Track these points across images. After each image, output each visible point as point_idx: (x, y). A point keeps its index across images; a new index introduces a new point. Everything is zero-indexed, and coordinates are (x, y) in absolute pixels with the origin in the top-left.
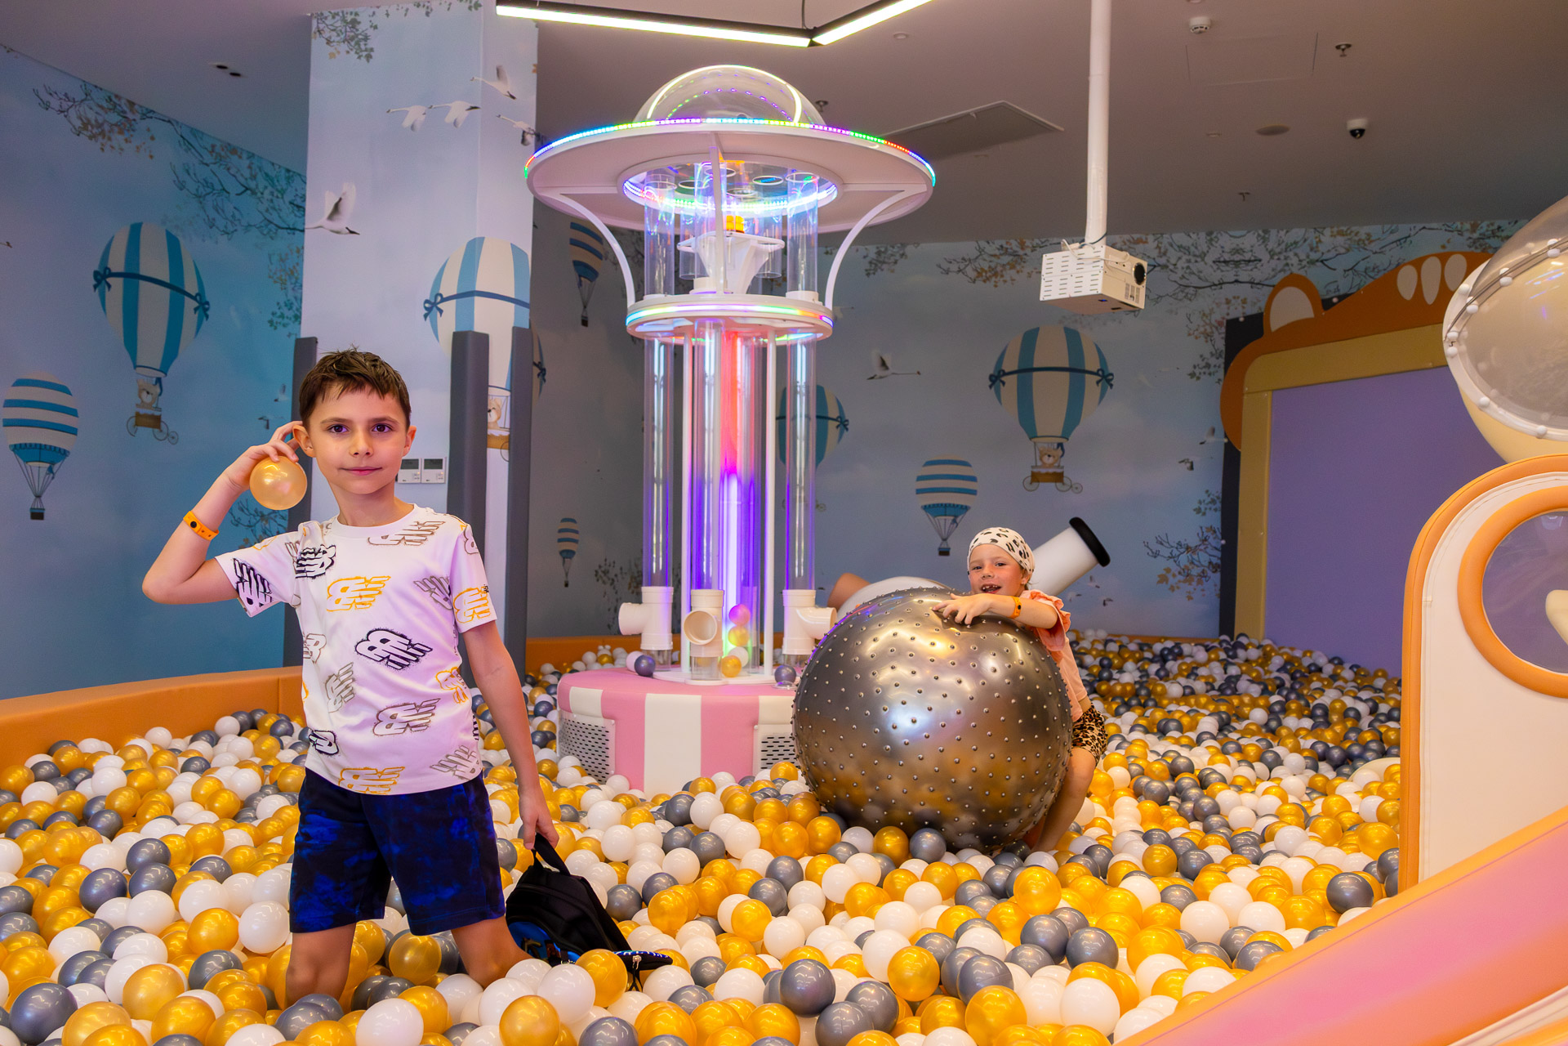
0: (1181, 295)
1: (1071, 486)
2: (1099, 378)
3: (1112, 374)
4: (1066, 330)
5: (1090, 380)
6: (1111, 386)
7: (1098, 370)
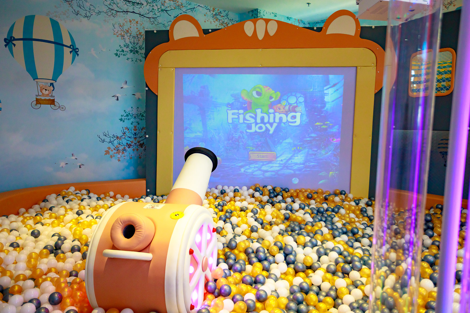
0: (110, 14)
1: (59, 107)
2: (71, 50)
3: (77, 49)
4: (52, 20)
5: (67, 51)
6: (78, 55)
7: (71, 45)
